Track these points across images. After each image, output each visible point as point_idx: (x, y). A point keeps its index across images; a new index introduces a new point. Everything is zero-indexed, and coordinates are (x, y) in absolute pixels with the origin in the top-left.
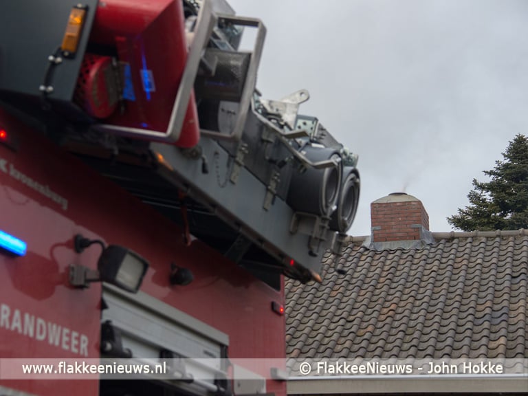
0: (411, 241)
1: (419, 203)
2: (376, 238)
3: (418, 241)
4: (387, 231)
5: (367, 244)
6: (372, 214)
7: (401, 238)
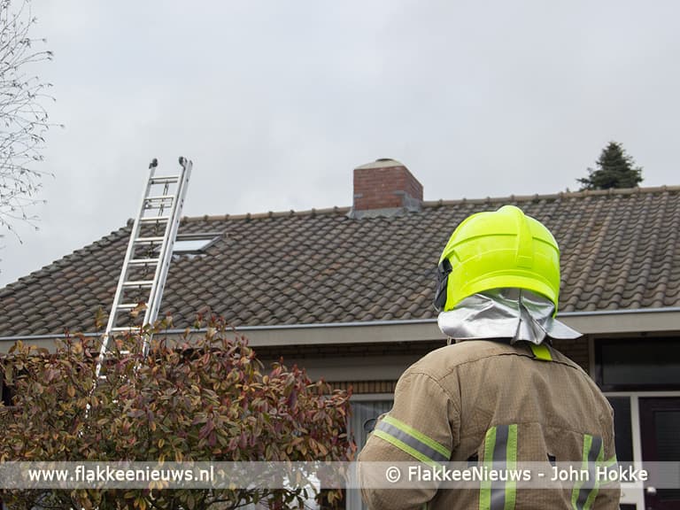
0: (394, 208)
1: (404, 168)
2: (358, 205)
3: (400, 208)
4: (369, 198)
5: (349, 215)
6: (355, 181)
7: (384, 206)
